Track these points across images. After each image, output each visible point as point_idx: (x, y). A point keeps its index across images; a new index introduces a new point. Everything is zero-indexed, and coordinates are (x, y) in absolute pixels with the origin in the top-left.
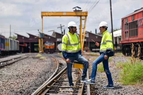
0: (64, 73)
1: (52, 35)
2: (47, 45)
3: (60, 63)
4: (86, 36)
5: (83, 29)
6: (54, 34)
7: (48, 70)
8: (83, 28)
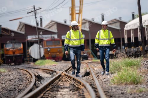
0: (48, 90)
1: (18, 30)
2: (8, 48)
3: (37, 74)
4: (83, 29)
5: (77, 15)
6: (21, 28)
7: (13, 87)
8: (78, 12)
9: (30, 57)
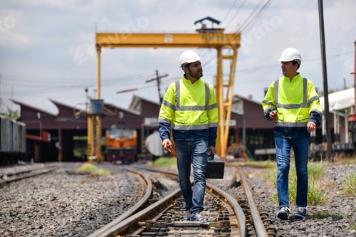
0: (172, 208)
1: (130, 108)
2: (112, 137)
3: (155, 181)
4: (234, 111)
5: (226, 89)
6: (135, 104)
7: (116, 200)
8: (226, 83)
9: (148, 152)
